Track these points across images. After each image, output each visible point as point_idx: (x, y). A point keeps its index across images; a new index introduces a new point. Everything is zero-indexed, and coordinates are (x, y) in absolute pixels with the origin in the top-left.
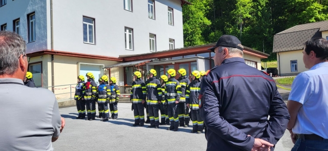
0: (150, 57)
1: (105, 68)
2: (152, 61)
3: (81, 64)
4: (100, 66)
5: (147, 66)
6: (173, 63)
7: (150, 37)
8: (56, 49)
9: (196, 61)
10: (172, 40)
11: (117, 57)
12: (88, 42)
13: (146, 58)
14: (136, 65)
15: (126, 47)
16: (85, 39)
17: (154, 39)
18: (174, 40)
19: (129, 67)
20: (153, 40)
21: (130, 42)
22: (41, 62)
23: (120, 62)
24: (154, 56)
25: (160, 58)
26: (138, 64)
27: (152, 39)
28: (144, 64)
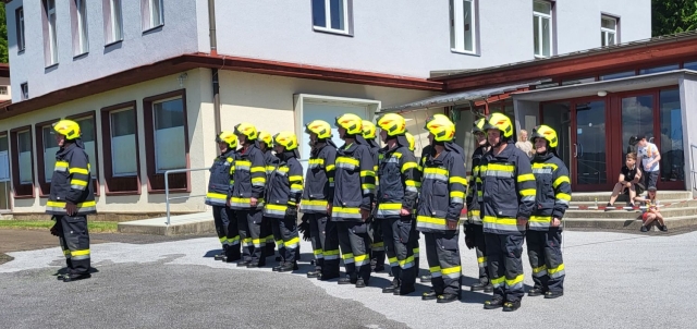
0: (527, 76)
2: (533, 87)
3: (305, 100)
4: (369, 105)
5: (516, 105)
6: (601, 94)
7: (534, 10)
8: (226, 49)
9: (676, 87)
10: (609, 21)
11: (423, 74)
12: (328, 28)
13: (514, 77)
14: (478, 100)
15: (453, 44)
16: (318, 19)
17: (550, 16)
18: (618, 19)
19: (462, 109)
20: (545, 21)
21: (467, 27)
22: (183, 92)
23: (434, 92)
24: (540, 73)
25: (560, 79)
26: (483, 98)
27: (541, 15)
28: (507, 97)
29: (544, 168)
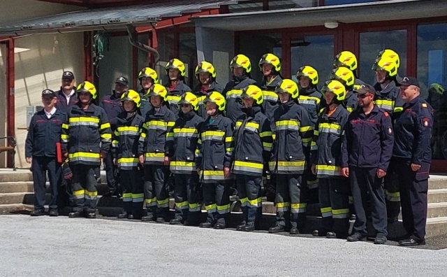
28: (186, 20)
29: (309, 100)
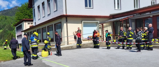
0: (132, 13)
1: (99, 23)
2: (134, 16)
3: (84, 22)
4: (97, 22)
5: (130, 20)
6: (151, 16)
8: (68, 13)
11: (108, 15)
12: (88, 7)
13: (129, 14)
14: (121, 20)
15: (115, 8)
16: (86, 6)
19: (117, 22)
21: (118, 4)
22: (61, 22)
23: (111, 19)
24: (136, 12)
25: (140, 13)
28: (127, 18)
